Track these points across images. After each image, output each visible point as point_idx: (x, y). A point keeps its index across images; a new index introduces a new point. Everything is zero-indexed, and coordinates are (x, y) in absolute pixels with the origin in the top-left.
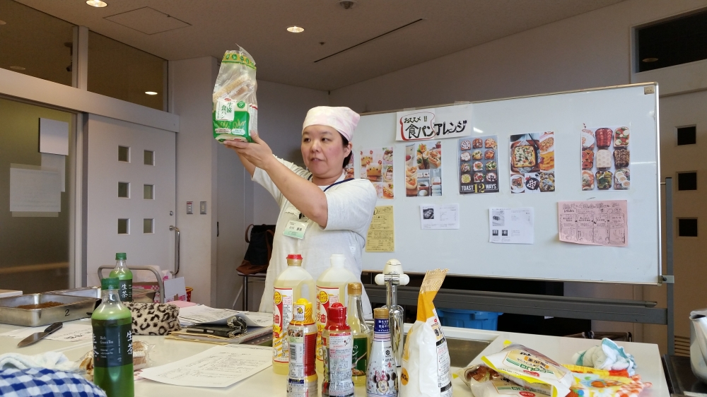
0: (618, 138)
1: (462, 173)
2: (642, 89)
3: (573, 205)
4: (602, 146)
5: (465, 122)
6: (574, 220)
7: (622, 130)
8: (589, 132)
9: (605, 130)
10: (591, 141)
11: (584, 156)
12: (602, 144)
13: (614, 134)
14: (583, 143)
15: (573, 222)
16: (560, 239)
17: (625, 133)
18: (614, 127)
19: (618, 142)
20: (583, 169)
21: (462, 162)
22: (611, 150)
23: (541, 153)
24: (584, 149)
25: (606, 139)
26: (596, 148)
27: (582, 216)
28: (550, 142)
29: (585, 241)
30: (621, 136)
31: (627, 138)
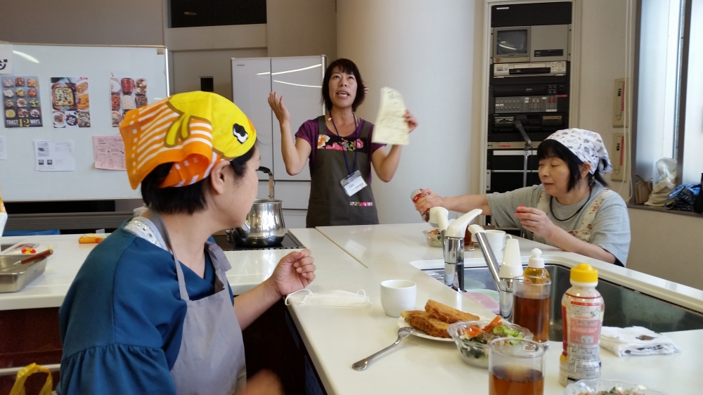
0: (138, 87)
1: (6, 108)
2: (155, 51)
3: (106, 138)
4: (127, 93)
5: (6, 61)
6: (107, 151)
7: (142, 81)
8: (116, 80)
9: (128, 80)
10: (118, 88)
11: (113, 99)
12: (126, 91)
13: (135, 83)
14: (112, 88)
15: (106, 153)
16: (96, 167)
17: (144, 83)
18: (135, 78)
19: (138, 90)
20: (113, 110)
21: (6, 98)
22: (133, 96)
23: (78, 95)
24: (113, 94)
25: (129, 87)
26: (122, 94)
27: (113, 147)
28: (85, 86)
29: (116, 168)
30: (141, 85)
31: (145, 87)
